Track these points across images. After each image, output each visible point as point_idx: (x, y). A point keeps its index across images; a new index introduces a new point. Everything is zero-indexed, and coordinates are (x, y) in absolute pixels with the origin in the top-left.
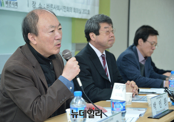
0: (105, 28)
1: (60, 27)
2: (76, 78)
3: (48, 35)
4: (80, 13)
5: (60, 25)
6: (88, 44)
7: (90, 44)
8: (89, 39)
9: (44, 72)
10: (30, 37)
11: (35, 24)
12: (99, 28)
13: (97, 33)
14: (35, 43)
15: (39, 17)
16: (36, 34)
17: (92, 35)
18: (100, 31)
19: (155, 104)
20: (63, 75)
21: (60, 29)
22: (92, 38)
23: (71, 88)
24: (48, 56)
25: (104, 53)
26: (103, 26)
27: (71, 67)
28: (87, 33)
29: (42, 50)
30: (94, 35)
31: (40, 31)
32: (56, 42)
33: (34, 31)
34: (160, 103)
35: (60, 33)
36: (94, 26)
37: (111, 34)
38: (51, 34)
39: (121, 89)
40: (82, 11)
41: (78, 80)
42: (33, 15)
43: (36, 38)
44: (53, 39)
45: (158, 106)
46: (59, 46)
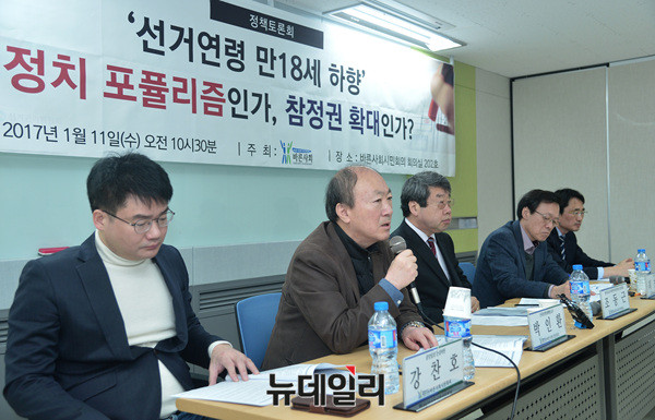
0: (438, 196)
1: (390, 195)
2: (409, 287)
3: (370, 207)
4: (420, 166)
5: (390, 191)
6: (404, 221)
7: (407, 221)
8: (407, 213)
9: (358, 273)
10: (339, 210)
11: (350, 189)
12: (428, 194)
13: (423, 202)
14: (347, 220)
15: (359, 177)
16: (351, 205)
17: (414, 207)
18: (429, 201)
19: (537, 326)
20: (388, 278)
21: (389, 198)
22: (412, 210)
23: (399, 302)
24: (365, 244)
25: (433, 236)
26: (435, 192)
27: (402, 267)
28: (405, 200)
29: (359, 232)
30: (418, 206)
31: (358, 200)
32: (383, 220)
33: (348, 199)
34: (548, 323)
35: (390, 205)
36: (418, 189)
37: (447, 208)
38: (377, 204)
39: (462, 298)
40: (424, 163)
41: (414, 291)
42: (349, 175)
43: (349, 212)
44: (378, 214)
45: (543, 328)
46: (386, 228)
